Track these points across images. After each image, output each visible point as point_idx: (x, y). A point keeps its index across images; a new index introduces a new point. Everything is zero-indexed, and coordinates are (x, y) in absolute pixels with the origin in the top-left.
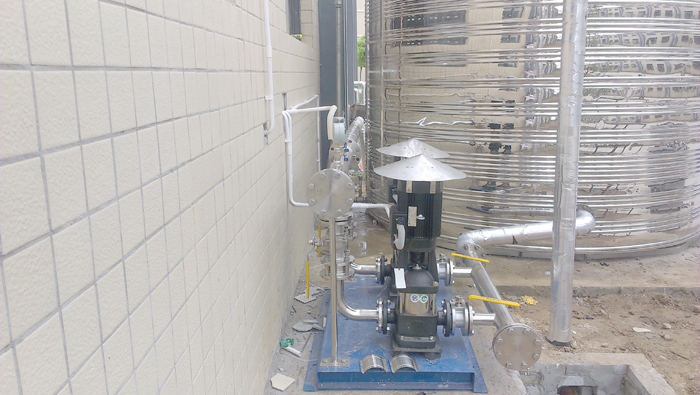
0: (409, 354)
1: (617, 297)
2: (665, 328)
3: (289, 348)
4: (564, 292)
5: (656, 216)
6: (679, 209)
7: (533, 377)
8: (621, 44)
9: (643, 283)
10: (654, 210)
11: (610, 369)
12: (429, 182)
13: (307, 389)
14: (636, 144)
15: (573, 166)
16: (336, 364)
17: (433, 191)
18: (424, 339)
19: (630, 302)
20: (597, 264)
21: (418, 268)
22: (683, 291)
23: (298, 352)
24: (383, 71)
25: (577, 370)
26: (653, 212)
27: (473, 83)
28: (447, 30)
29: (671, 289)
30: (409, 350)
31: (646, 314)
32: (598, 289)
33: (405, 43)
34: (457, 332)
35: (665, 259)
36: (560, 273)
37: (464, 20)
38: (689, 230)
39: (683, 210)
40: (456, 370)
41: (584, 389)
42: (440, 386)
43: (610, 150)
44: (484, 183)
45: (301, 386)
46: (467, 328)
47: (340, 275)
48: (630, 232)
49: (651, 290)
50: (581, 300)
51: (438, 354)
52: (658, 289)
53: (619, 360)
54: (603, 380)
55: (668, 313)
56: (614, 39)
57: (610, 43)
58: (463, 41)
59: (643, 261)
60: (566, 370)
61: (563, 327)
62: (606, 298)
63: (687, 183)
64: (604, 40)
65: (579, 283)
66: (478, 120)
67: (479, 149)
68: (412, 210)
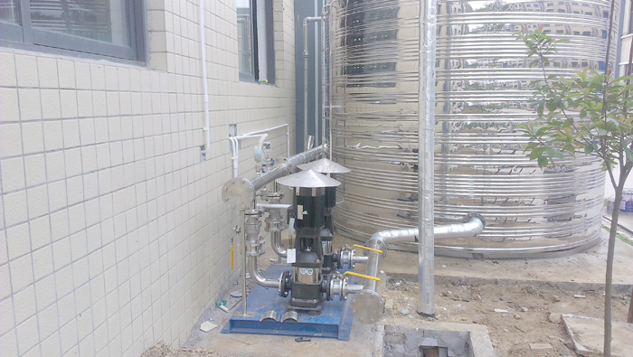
0: (297, 310)
1: (494, 286)
2: (523, 311)
3: (222, 306)
5: (551, 224)
6: (570, 219)
7: (399, 338)
8: (520, 88)
9: (519, 277)
10: (551, 219)
11: (456, 334)
12: (311, 188)
13: (224, 332)
15: (429, 181)
16: (245, 315)
17: (314, 194)
18: (309, 301)
19: (503, 291)
20: (490, 261)
21: (308, 250)
22: (549, 284)
23: (226, 309)
24: (331, 107)
25: (432, 334)
26: (549, 221)
28: (383, 76)
29: (539, 282)
30: (298, 308)
31: (514, 300)
32: (479, 280)
34: (336, 298)
35: (550, 260)
36: (424, 260)
37: (394, 70)
38: (577, 238)
39: (574, 221)
40: (327, 323)
41: (440, 350)
42: (316, 334)
43: (508, 170)
46: (342, 295)
47: (253, 252)
48: (531, 237)
49: (522, 282)
50: (465, 287)
51: (318, 312)
52: (528, 282)
54: (452, 343)
55: (531, 300)
56: (514, 84)
57: (510, 87)
58: (393, 85)
59: (530, 262)
60: (424, 333)
61: (428, 303)
62: (485, 287)
64: (505, 85)
66: (405, 146)
67: (406, 169)
68: (300, 208)
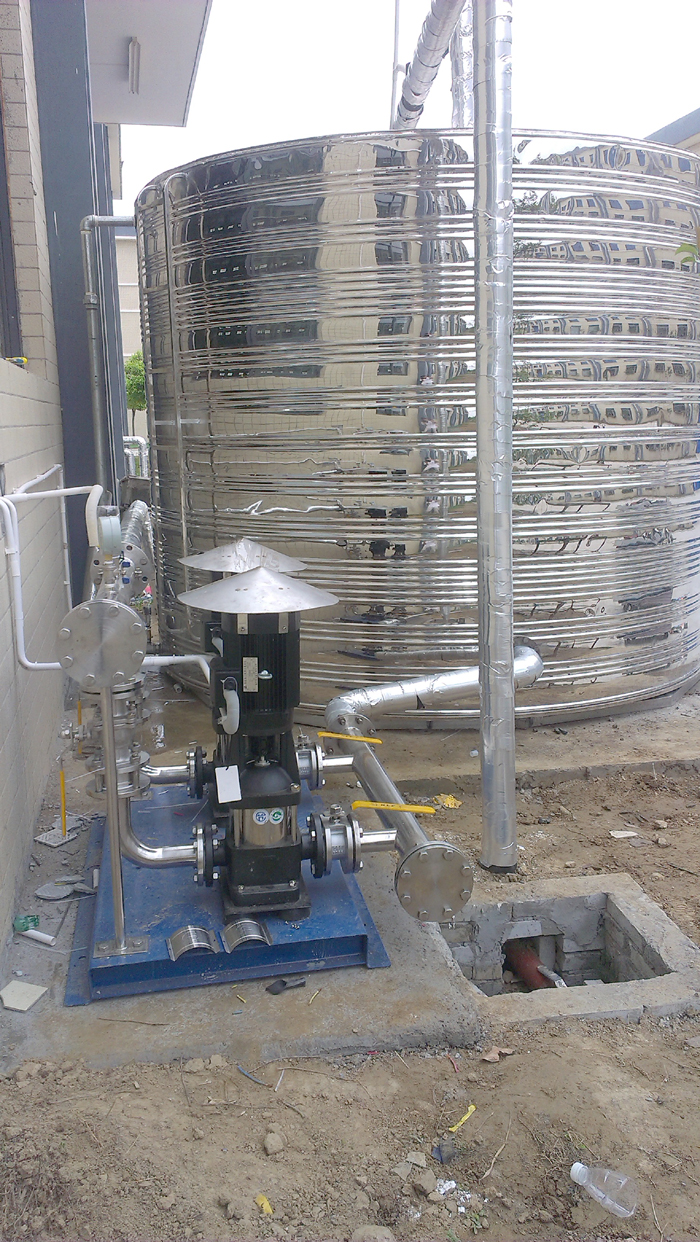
0: (253, 916)
1: (582, 784)
2: (657, 828)
3: (32, 932)
4: (502, 781)
5: (633, 649)
6: (666, 636)
7: (462, 931)
8: (565, 377)
9: (621, 757)
10: (630, 639)
11: (579, 903)
12: (276, 616)
13: (72, 1001)
14: (596, 537)
15: (504, 577)
16: (123, 949)
17: (283, 629)
18: (280, 887)
19: (603, 792)
20: (549, 731)
21: (264, 763)
22: (680, 766)
23: (48, 938)
24: (181, 421)
25: (530, 911)
26: (628, 642)
27: (337, 442)
28: (286, 352)
29: (662, 764)
30: (254, 909)
31: (628, 807)
32: (554, 774)
33: (215, 375)
34: (336, 867)
35: (650, 716)
36: (495, 752)
37: (315, 335)
38: (684, 669)
39: (673, 637)
40: (337, 934)
41: (542, 940)
42: (311, 966)
43: (558, 546)
44: (365, 609)
45: (59, 999)
46: (351, 859)
47: (124, 788)
48: (595, 676)
49: (633, 768)
50: (528, 793)
51: (304, 912)
52: (643, 766)
53: (591, 886)
54: (571, 922)
55: (661, 803)
56: (554, 369)
57: (549, 376)
58: (315, 372)
59: (620, 722)
60: (513, 912)
61: (504, 841)
62: (566, 787)
63: (677, 594)
64: (539, 371)
65: (523, 766)
66: (348, 503)
67: (354, 553)
68: (250, 664)
